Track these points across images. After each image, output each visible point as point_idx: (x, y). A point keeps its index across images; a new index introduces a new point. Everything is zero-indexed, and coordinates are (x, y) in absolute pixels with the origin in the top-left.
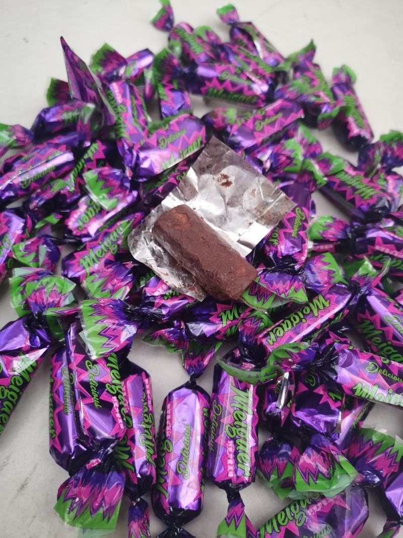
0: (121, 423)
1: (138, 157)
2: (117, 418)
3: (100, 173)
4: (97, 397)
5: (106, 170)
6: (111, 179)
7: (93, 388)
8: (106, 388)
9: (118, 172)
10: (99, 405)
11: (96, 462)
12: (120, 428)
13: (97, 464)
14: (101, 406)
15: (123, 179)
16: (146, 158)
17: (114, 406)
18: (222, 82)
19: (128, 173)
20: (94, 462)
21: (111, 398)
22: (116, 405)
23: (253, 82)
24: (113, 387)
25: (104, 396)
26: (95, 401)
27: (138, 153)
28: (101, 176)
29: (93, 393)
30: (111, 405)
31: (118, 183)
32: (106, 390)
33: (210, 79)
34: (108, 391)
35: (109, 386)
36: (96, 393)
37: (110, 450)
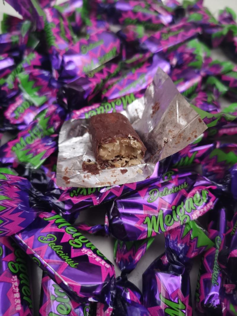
0: (104, 264)
1: (63, 61)
2: (99, 262)
3: (31, 75)
4: (68, 259)
5: (37, 72)
6: (40, 79)
7: (60, 253)
8: (71, 246)
9: (46, 73)
10: (75, 264)
11: (109, 311)
12: (107, 268)
13: (111, 312)
14: (78, 264)
15: (50, 79)
16: (70, 62)
17: (89, 255)
18: (135, 13)
19: (55, 74)
20: (108, 312)
21: (81, 251)
22: (89, 253)
23: (160, 14)
24: (76, 240)
25: (74, 254)
26: (69, 262)
27: (63, 57)
28: (32, 77)
29: (62, 257)
30: (86, 256)
31: (46, 83)
32: (72, 247)
33: (126, 12)
34: (74, 248)
35: (72, 242)
36: (65, 255)
37: (113, 292)
